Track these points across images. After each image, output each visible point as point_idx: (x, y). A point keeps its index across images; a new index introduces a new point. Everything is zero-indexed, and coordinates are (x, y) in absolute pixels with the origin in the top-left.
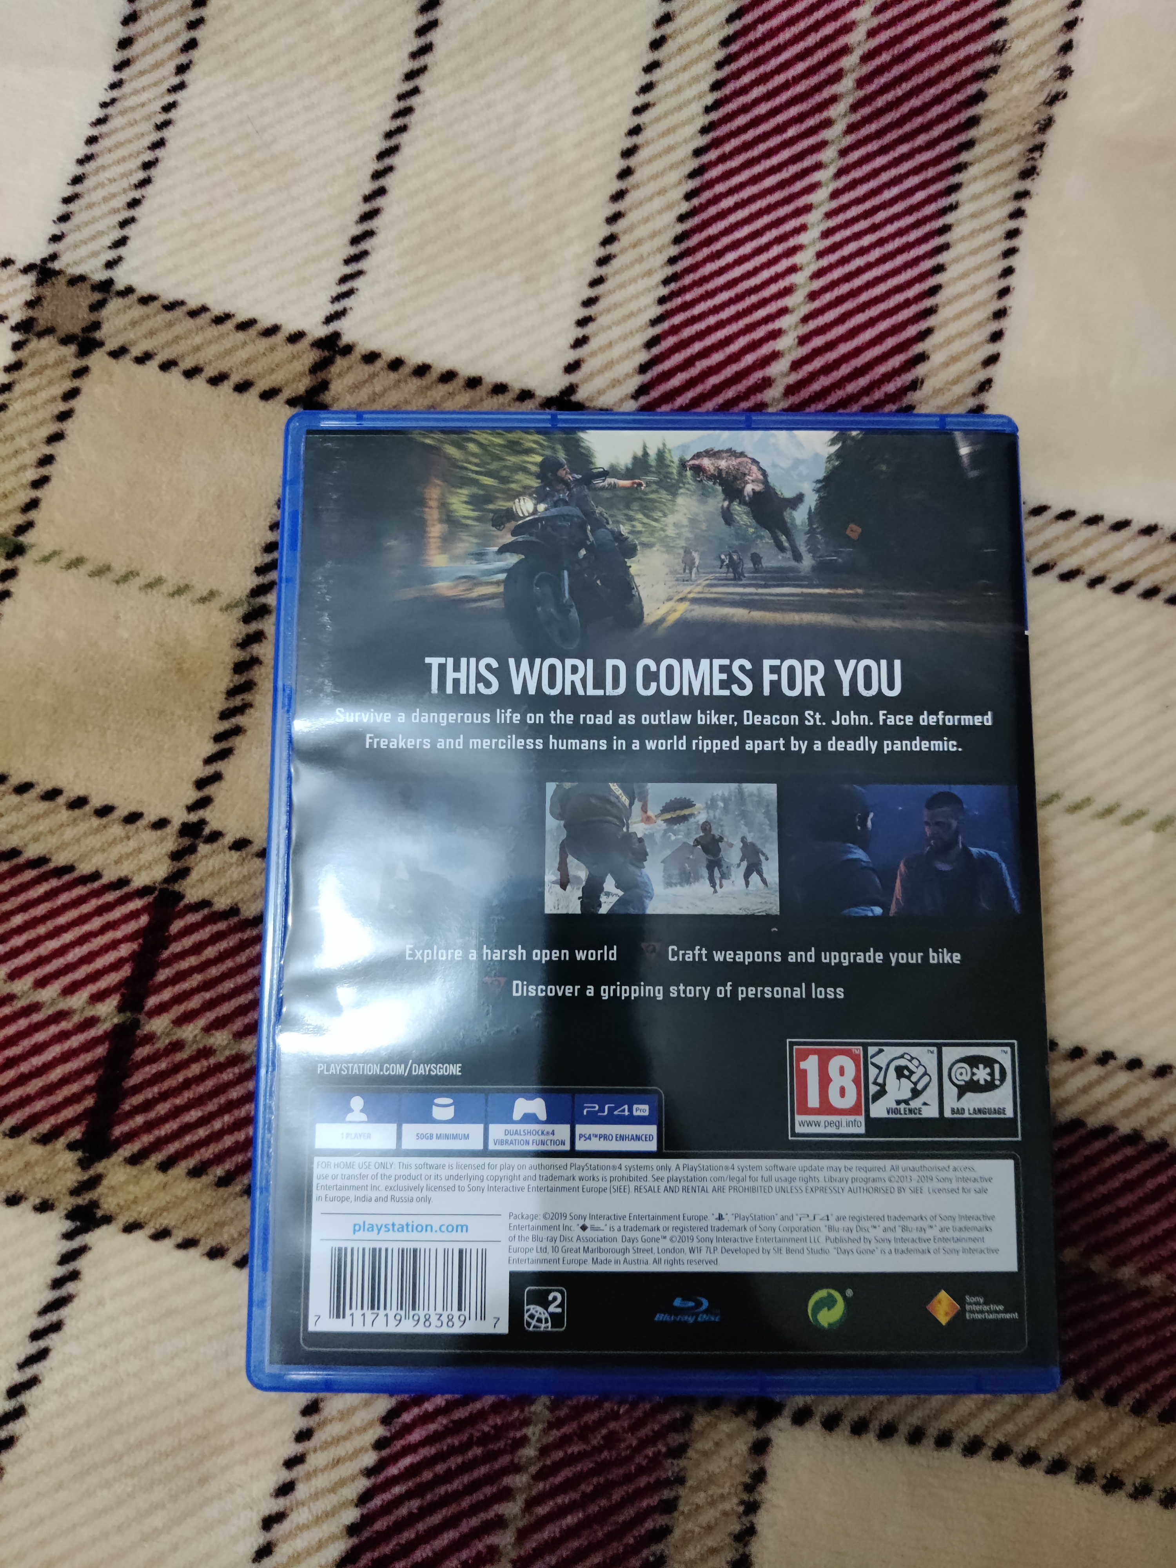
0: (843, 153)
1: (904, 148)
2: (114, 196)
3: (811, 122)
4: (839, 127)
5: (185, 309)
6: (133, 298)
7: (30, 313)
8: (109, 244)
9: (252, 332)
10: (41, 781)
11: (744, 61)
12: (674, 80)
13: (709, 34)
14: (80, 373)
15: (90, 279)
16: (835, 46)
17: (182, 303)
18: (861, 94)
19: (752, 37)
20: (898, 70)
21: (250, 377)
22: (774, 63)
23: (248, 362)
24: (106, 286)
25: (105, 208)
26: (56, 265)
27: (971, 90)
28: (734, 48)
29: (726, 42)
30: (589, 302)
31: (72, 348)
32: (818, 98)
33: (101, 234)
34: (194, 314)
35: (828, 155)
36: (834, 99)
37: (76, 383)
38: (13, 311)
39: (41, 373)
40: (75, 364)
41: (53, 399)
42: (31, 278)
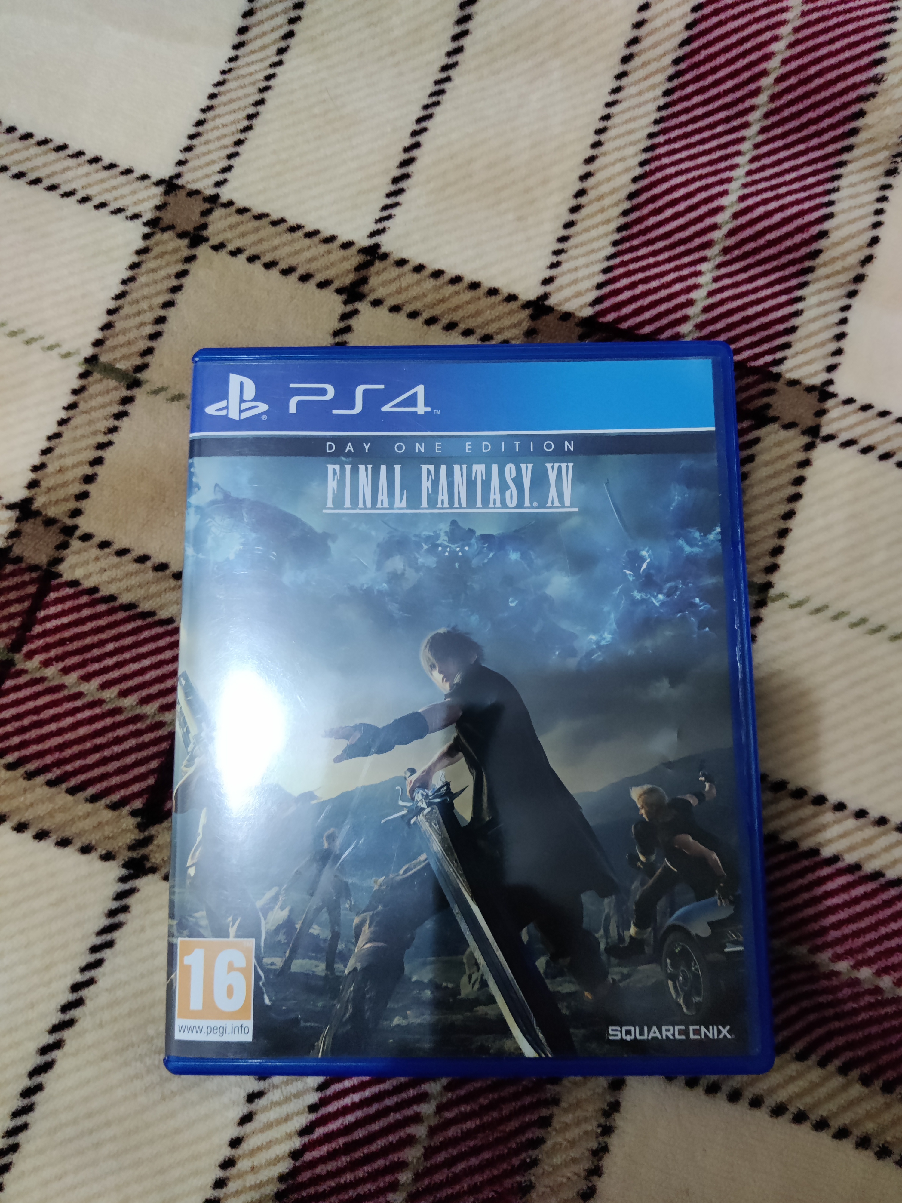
0: (757, 146)
1: (801, 147)
2: (225, 136)
3: (735, 123)
4: (755, 128)
5: (269, 219)
6: (233, 209)
7: (158, 214)
8: (218, 170)
9: (316, 239)
10: (136, 548)
11: (689, 76)
12: (637, 86)
13: (664, 54)
14: (190, 259)
15: (203, 193)
16: (756, 70)
17: (267, 215)
18: (773, 106)
19: (697, 58)
20: (800, 91)
21: (311, 271)
22: (710, 79)
23: (311, 260)
24: (214, 199)
25: (218, 144)
26: (180, 182)
27: (855, 108)
28: (683, 66)
29: (676, 62)
30: (563, 239)
31: (186, 242)
32: (740, 107)
33: (213, 162)
34: (275, 223)
35: (745, 146)
36: (752, 108)
37: (186, 266)
38: (146, 212)
39: (161, 257)
40: (186, 253)
41: (169, 276)
42: (161, 189)
